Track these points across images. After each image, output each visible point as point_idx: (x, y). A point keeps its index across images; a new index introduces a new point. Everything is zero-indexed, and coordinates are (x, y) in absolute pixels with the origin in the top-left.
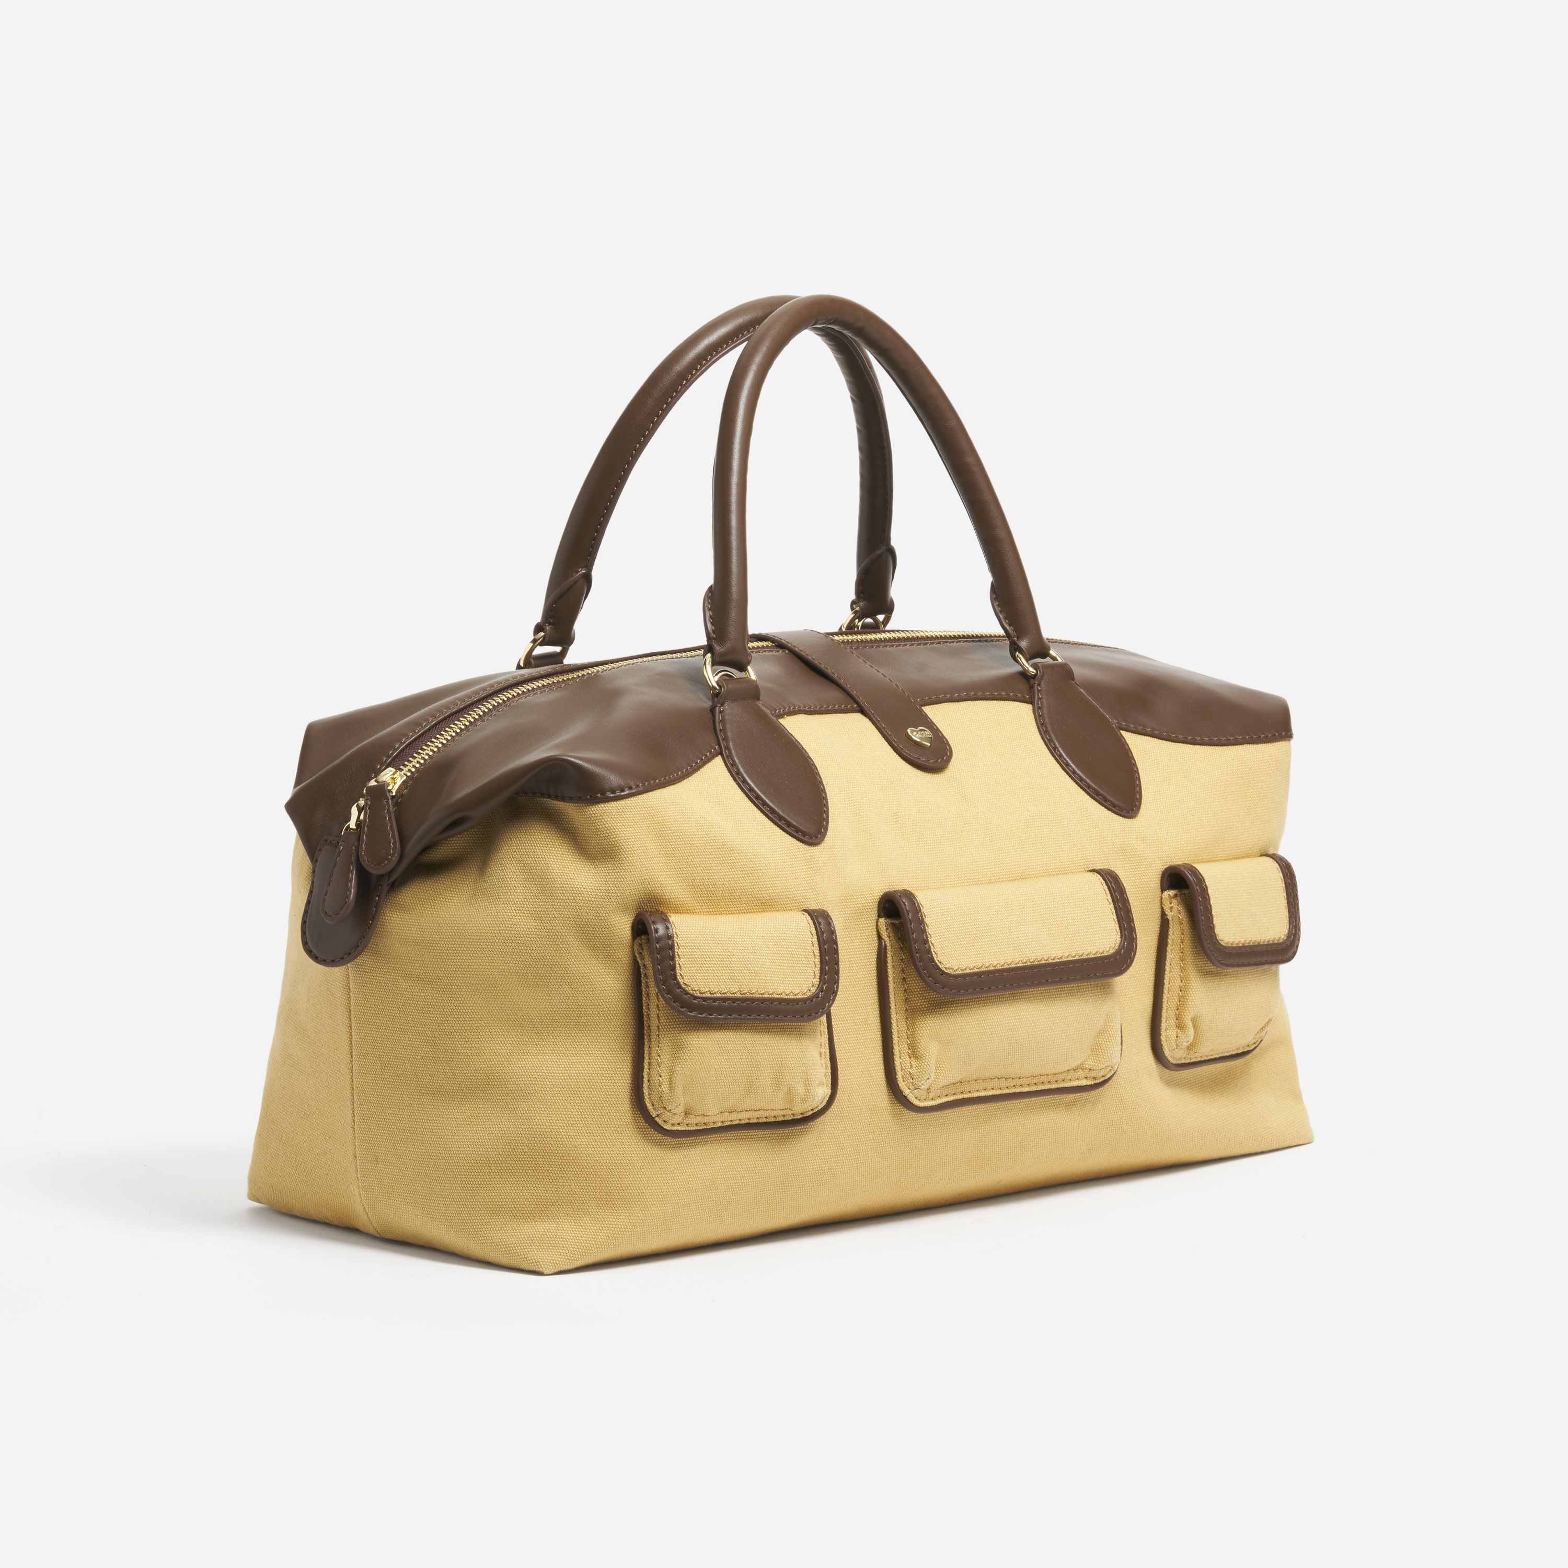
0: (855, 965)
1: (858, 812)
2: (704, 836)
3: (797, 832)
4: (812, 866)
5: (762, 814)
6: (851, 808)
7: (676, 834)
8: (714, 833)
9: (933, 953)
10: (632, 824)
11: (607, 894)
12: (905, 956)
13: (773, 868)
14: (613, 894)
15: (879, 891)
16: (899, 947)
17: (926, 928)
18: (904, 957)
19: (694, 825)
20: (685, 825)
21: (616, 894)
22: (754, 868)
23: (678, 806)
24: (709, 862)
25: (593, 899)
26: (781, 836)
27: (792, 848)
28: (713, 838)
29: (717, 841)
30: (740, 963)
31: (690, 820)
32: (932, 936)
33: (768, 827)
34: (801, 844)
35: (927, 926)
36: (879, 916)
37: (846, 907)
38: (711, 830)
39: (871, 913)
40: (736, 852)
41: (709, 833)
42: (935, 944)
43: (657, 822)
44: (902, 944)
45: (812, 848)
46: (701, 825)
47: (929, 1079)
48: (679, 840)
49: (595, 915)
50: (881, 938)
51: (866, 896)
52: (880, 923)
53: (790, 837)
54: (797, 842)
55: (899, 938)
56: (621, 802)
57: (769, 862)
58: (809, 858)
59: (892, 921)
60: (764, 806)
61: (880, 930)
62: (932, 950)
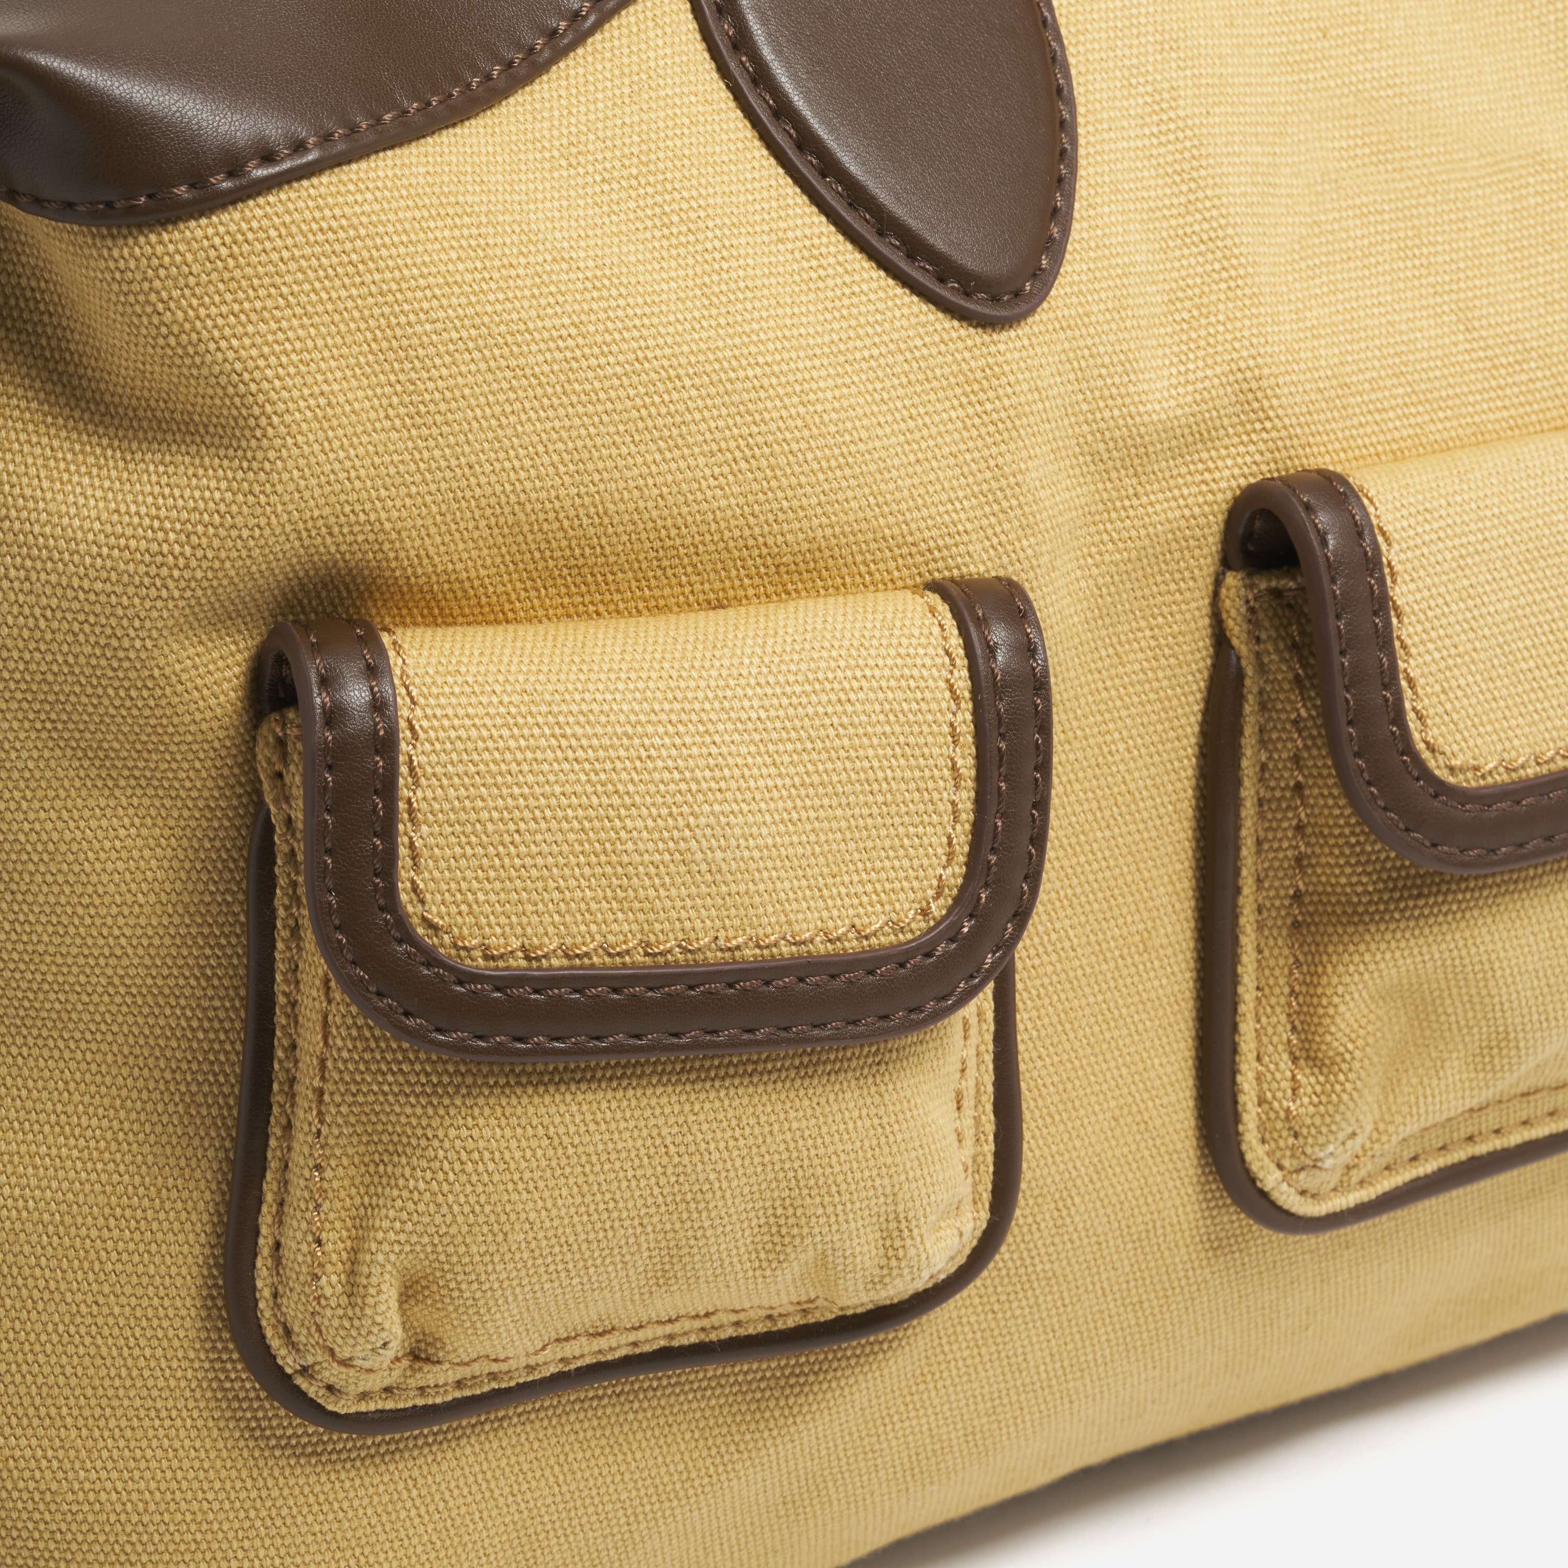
0: (1122, 747)
1: (1186, 166)
2: (564, 332)
3: (942, 280)
4: (989, 407)
5: (814, 209)
6: (1162, 150)
7: (455, 335)
8: (602, 316)
9: (1411, 716)
10: (269, 303)
11: (153, 570)
12: (1307, 709)
13: (833, 429)
14: (176, 573)
15: (1236, 471)
16: (1290, 676)
17: (1395, 621)
18: (1303, 712)
19: (527, 293)
20: (491, 297)
21: (187, 574)
22: (760, 439)
23: (467, 220)
24: (583, 432)
25: (99, 586)
26: (882, 294)
27: (919, 343)
28: (599, 339)
29: (614, 348)
30: (656, 836)
31: (513, 273)
32: (1413, 651)
33: (832, 260)
34: (956, 323)
35: (1398, 617)
36: (1226, 562)
37: (1105, 537)
38: (595, 306)
39: (1197, 552)
40: (688, 383)
41: (584, 318)
42: (1422, 681)
43: (374, 289)
44: (1303, 667)
45: (995, 336)
46: (553, 289)
47: (1354, 1134)
48: (467, 356)
49: (103, 641)
50: (1228, 641)
51: (1185, 491)
52: (1228, 589)
53: (915, 299)
54: (940, 315)
55: (1295, 645)
56: (225, 217)
57: (819, 408)
58: (979, 375)
59: (1274, 584)
60: (824, 176)
61: (1224, 616)
62: (1408, 705)
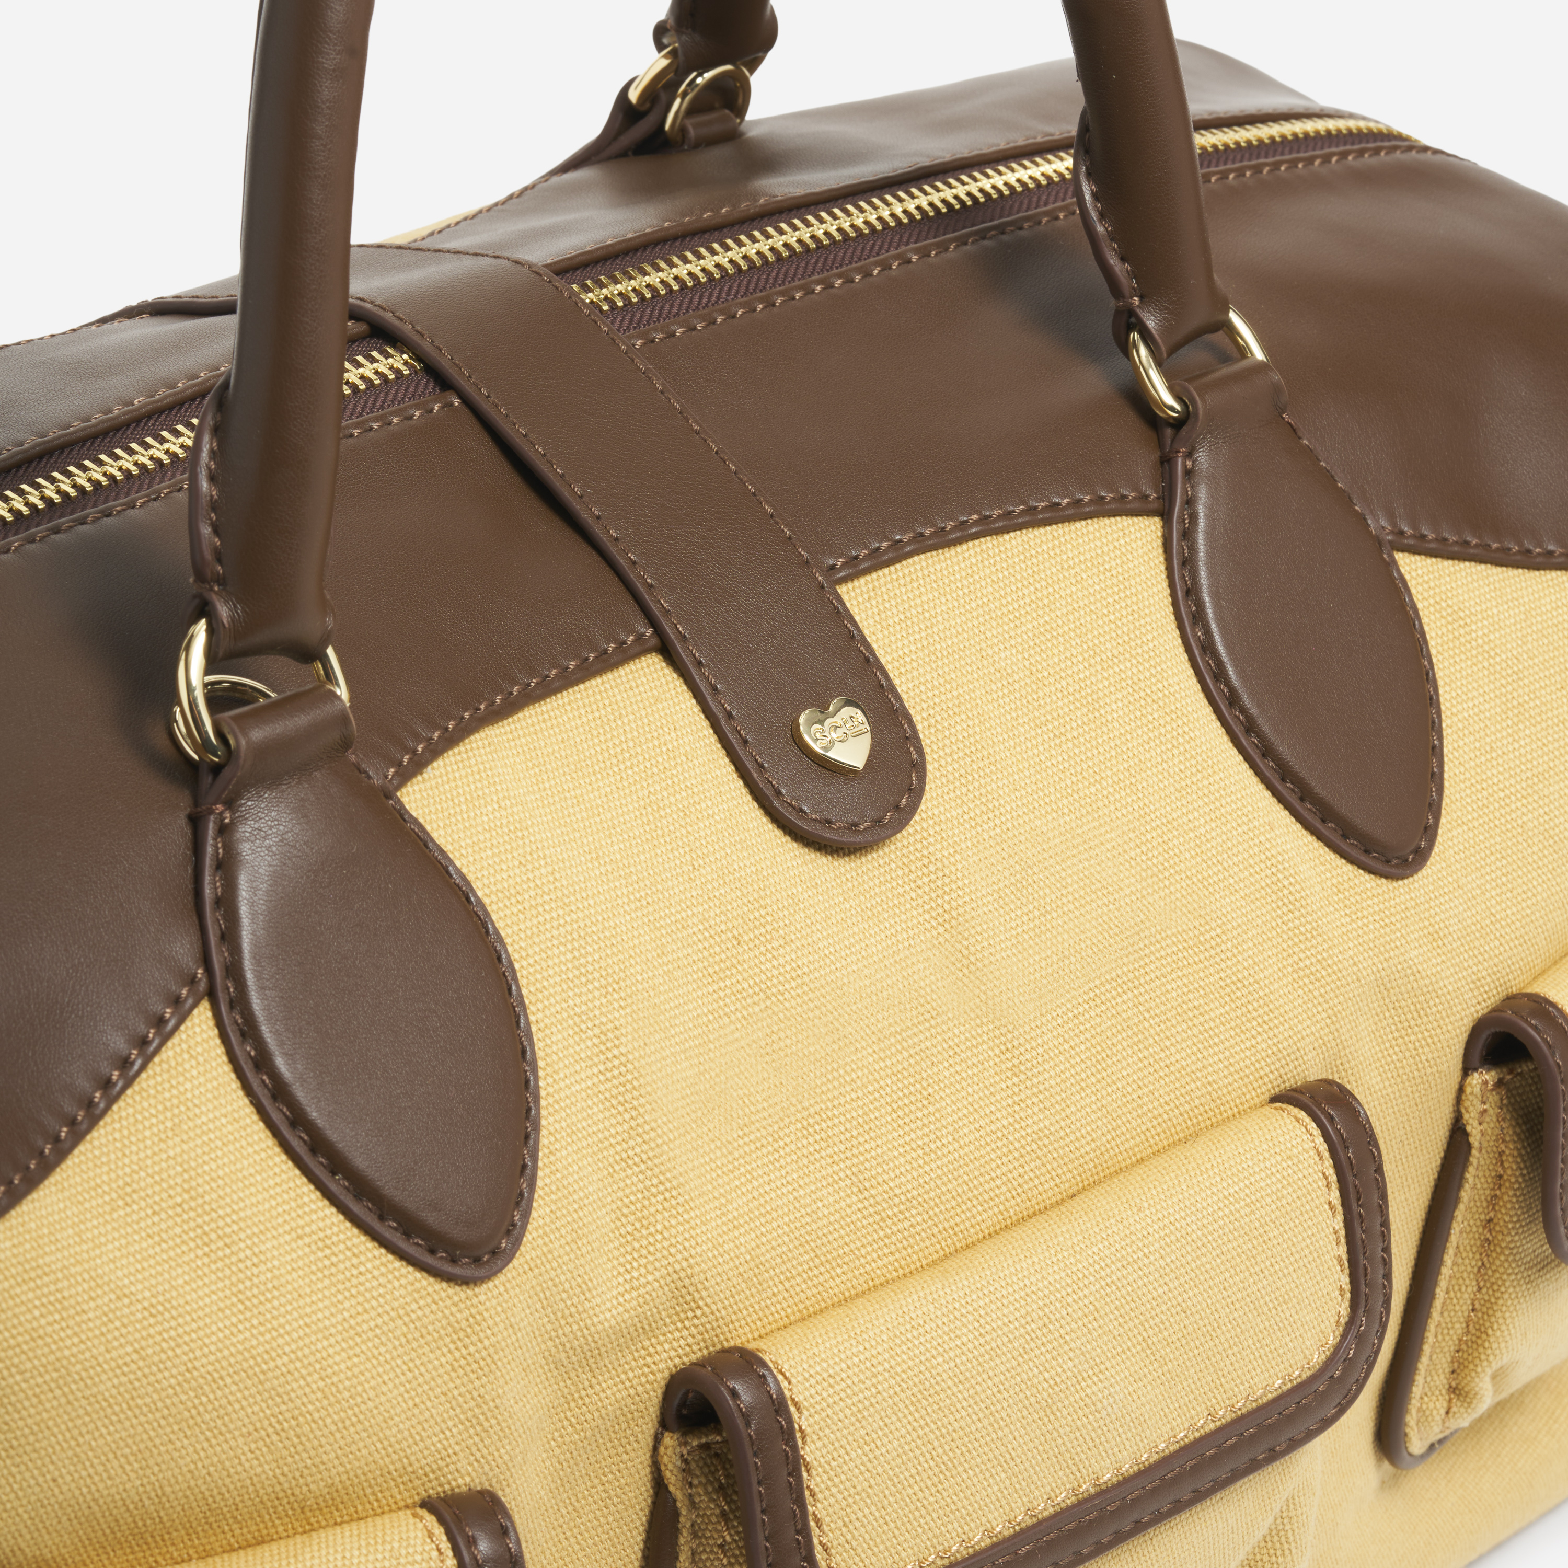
1: (628, 1096)
2: (128, 1359)
3: (432, 1252)
4: (472, 1349)
5: (326, 1202)
6: (608, 1085)
7: (40, 1380)
8: (158, 1338)
9: (818, 1549)
12: (731, 1535)
13: (346, 1394)
15: (673, 1353)
16: (718, 1511)
17: (805, 1474)
18: (728, 1538)
19: (97, 1332)
20: (68, 1342)
22: (288, 1415)
23: (46, 1279)
24: (145, 1436)
26: (383, 1269)
27: (414, 1306)
28: (156, 1359)
29: (169, 1364)
31: (85, 1317)
32: (820, 1496)
33: (342, 1247)
34: (444, 1285)
35: (808, 1471)
36: (664, 1424)
38: (152, 1331)
39: (640, 1421)
40: (228, 1380)
41: (143, 1343)
42: (827, 1519)
44: (727, 1503)
45: (477, 1290)
46: (118, 1324)
48: (50, 1395)
50: (666, 1487)
51: (631, 1375)
52: (666, 1448)
53: (411, 1269)
54: (431, 1280)
55: (721, 1487)
57: (335, 1379)
58: (464, 1324)
59: (704, 1440)
60: (334, 1173)
61: (663, 1468)
62: (816, 1541)
